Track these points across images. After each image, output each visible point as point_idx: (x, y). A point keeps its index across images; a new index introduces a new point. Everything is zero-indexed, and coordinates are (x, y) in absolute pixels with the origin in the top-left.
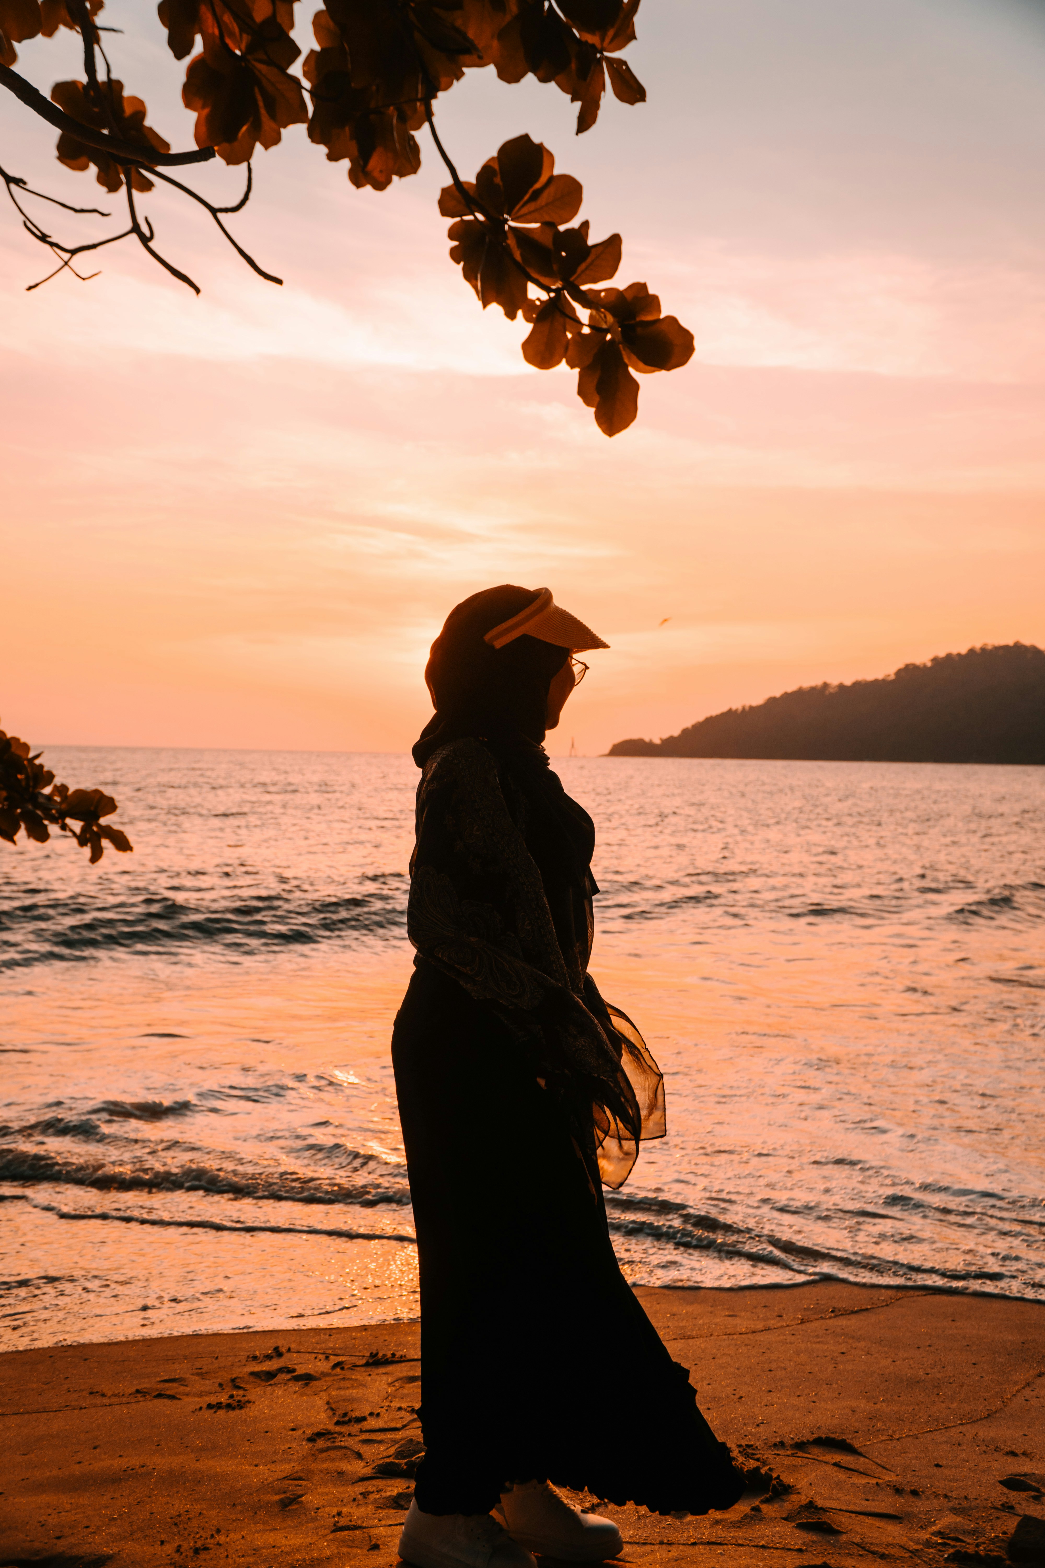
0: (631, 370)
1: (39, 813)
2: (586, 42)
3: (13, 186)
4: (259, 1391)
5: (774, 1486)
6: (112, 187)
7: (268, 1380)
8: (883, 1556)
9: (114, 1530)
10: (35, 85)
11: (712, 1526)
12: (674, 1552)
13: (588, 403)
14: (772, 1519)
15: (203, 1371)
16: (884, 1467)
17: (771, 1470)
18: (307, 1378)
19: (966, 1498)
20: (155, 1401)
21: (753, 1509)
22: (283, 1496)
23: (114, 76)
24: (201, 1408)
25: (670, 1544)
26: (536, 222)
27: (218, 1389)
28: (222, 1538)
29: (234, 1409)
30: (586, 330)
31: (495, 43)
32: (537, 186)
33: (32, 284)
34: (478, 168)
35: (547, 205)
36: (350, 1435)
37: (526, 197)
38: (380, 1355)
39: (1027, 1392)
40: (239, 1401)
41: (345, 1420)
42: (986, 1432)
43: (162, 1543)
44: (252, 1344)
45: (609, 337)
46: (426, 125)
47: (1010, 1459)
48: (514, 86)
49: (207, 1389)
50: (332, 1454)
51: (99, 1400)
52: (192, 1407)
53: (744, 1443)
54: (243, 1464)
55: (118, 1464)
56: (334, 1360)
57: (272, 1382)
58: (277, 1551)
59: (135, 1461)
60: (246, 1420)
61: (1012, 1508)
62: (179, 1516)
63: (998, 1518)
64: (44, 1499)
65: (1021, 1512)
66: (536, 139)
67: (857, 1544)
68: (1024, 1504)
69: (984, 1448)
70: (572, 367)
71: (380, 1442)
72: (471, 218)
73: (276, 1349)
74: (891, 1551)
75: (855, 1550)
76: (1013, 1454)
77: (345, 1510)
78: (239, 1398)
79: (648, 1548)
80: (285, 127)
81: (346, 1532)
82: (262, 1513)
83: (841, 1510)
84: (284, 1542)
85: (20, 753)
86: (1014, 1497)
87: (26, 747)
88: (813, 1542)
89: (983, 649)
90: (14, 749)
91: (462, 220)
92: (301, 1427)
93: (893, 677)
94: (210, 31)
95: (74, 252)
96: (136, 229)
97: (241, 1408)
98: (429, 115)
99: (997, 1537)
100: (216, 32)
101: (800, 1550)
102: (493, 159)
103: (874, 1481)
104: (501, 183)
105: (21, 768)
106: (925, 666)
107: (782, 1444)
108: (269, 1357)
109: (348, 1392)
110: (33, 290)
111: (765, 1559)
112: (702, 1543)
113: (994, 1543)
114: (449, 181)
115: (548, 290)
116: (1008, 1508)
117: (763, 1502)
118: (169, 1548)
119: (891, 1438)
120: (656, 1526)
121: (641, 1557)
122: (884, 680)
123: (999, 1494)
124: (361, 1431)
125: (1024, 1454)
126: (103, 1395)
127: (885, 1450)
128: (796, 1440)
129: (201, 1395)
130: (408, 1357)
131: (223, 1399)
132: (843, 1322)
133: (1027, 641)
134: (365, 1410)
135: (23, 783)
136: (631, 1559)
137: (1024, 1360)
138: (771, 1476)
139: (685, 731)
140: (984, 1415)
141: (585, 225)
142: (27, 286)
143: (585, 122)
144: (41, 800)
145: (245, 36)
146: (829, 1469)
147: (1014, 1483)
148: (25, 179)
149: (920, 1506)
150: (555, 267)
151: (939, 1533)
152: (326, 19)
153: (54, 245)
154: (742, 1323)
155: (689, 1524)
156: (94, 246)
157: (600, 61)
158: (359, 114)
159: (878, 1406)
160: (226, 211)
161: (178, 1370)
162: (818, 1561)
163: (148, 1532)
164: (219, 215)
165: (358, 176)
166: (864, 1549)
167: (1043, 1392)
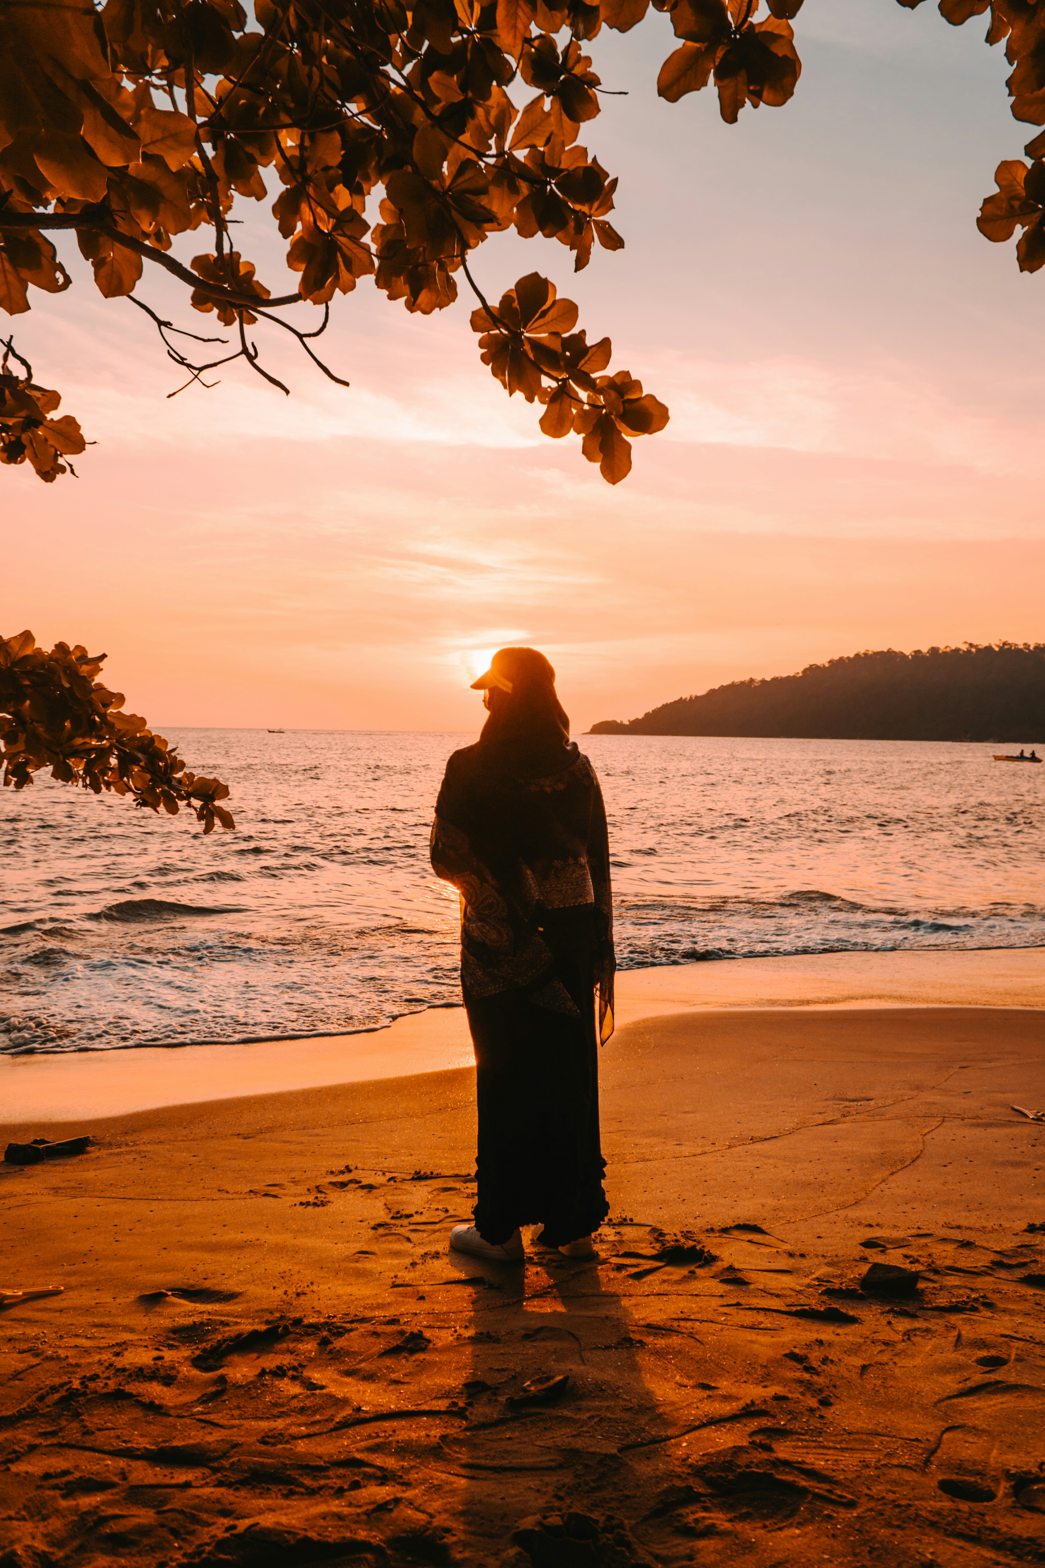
0: (623, 435)
1: (173, 792)
2: (579, 210)
3: (163, 327)
4: (336, 1194)
5: (705, 1257)
6: (228, 322)
7: (342, 1188)
8: (778, 1296)
9: (241, 1277)
10: (179, 261)
11: (661, 1284)
13: (593, 460)
14: (703, 1278)
15: (296, 1180)
16: (782, 1241)
17: (703, 1246)
18: (370, 1187)
19: (836, 1255)
20: (263, 1198)
21: (690, 1272)
23: (234, 250)
24: (295, 1205)
25: (630, 1296)
26: (545, 333)
27: (307, 1193)
28: (315, 1288)
29: (318, 1206)
30: (586, 406)
31: (514, 213)
32: (544, 308)
33: (171, 393)
34: (501, 296)
35: (553, 320)
36: (401, 1226)
37: (537, 316)
38: (422, 1173)
39: (883, 1186)
40: (322, 1201)
41: (398, 1216)
42: (854, 1213)
43: (274, 1288)
44: (330, 1162)
45: (603, 411)
47: (868, 1229)
48: (530, 239)
49: (299, 1192)
50: (390, 1238)
51: (225, 1195)
52: (290, 1204)
53: (685, 1230)
54: (327, 1242)
55: (240, 1237)
56: (389, 1175)
57: (345, 1189)
58: (353, 1298)
59: (251, 1236)
60: (327, 1214)
61: (866, 1259)
62: (285, 1272)
63: (856, 1266)
64: (193, 1254)
65: (871, 1261)
66: (543, 276)
67: (761, 1290)
68: (874, 1256)
69: (851, 1224)
70: (580, 435)
71: (424, 1231)
72: (497, 332)
73: (347, 1167)
74: (785, 1292)
75: (760, 1293)
76: (870, 1226)
77: (399, 1274)
78: (322, 1199)
80: (358, 278)
81: (401, 1288)
82: (341, 1274)
83: (751, 1270)
84: (358, 1292)
85: (161, 747)
86: (868, 1252)
88: (731, 1290)
89: (866, 654)
91: (490, 334)
92: (367, 1220)
93: (800, 675)
94: (307, 219)
95: (200, 369)
96: (245, 351)
97: (324, 1205)
98: (463, 262)
99: (854, 1277)
100: (312, 219)
101: (722, 1296)
102: (512, 290)
103: (775, 1250)
104: (518, 307)
105: (162, 758)
106: (824, 666)
107: (712, 1230)
108: (342, 1172)
109: (399, 1198)
110: (172, 398)
111: (697, 1302)
112: (653, 1295)
113: (852, 1281)
114: (479, 305)
115: (557, 380)
116: (864, 1259)
117: (697, 1267)
118: (280, 1291)
119: (789, 1222)
120: (621, 1285)
121: (610, 1304)
122: (794, 677)
123: (858, 1252)
124: (410, 1224)
125: (878, 1225)
126: (227, 1192)
127: (784, 1230)
128: (722, 1226)
129: (295, 1196)
130: (443, 1174)
131: (311, 1199)
132: (758, 1146)
133: (896, 649)
134: (411, 1210)
135: (164, 769)
137: (882, 1165)
138: (704, 1251)
139: (647, 715)
140: (853, 1203)
141: (583, 332)
142: (167, 395)
143: (581, 263)
145: (331, 220)
146: (745, 1244)
147: (869, 1244)
148: (171, 322)
149: (804, 1263)
150: (561, 363)
151: (817, 1279)
152: (389, 204)
153: (189, 366)
154: (686, 1150)
155: (644, 1283)
156: (215, 365)
157: (589, 222)
158: (410, 267)
159: (780, 1202)
160: (309, 335)
161: (278, 1178)
162: (734, 1302)
163: (264, 1281)
164: (305, 339)
165: (412, 306)
166: (765, 1292)
167: (893, 1185)
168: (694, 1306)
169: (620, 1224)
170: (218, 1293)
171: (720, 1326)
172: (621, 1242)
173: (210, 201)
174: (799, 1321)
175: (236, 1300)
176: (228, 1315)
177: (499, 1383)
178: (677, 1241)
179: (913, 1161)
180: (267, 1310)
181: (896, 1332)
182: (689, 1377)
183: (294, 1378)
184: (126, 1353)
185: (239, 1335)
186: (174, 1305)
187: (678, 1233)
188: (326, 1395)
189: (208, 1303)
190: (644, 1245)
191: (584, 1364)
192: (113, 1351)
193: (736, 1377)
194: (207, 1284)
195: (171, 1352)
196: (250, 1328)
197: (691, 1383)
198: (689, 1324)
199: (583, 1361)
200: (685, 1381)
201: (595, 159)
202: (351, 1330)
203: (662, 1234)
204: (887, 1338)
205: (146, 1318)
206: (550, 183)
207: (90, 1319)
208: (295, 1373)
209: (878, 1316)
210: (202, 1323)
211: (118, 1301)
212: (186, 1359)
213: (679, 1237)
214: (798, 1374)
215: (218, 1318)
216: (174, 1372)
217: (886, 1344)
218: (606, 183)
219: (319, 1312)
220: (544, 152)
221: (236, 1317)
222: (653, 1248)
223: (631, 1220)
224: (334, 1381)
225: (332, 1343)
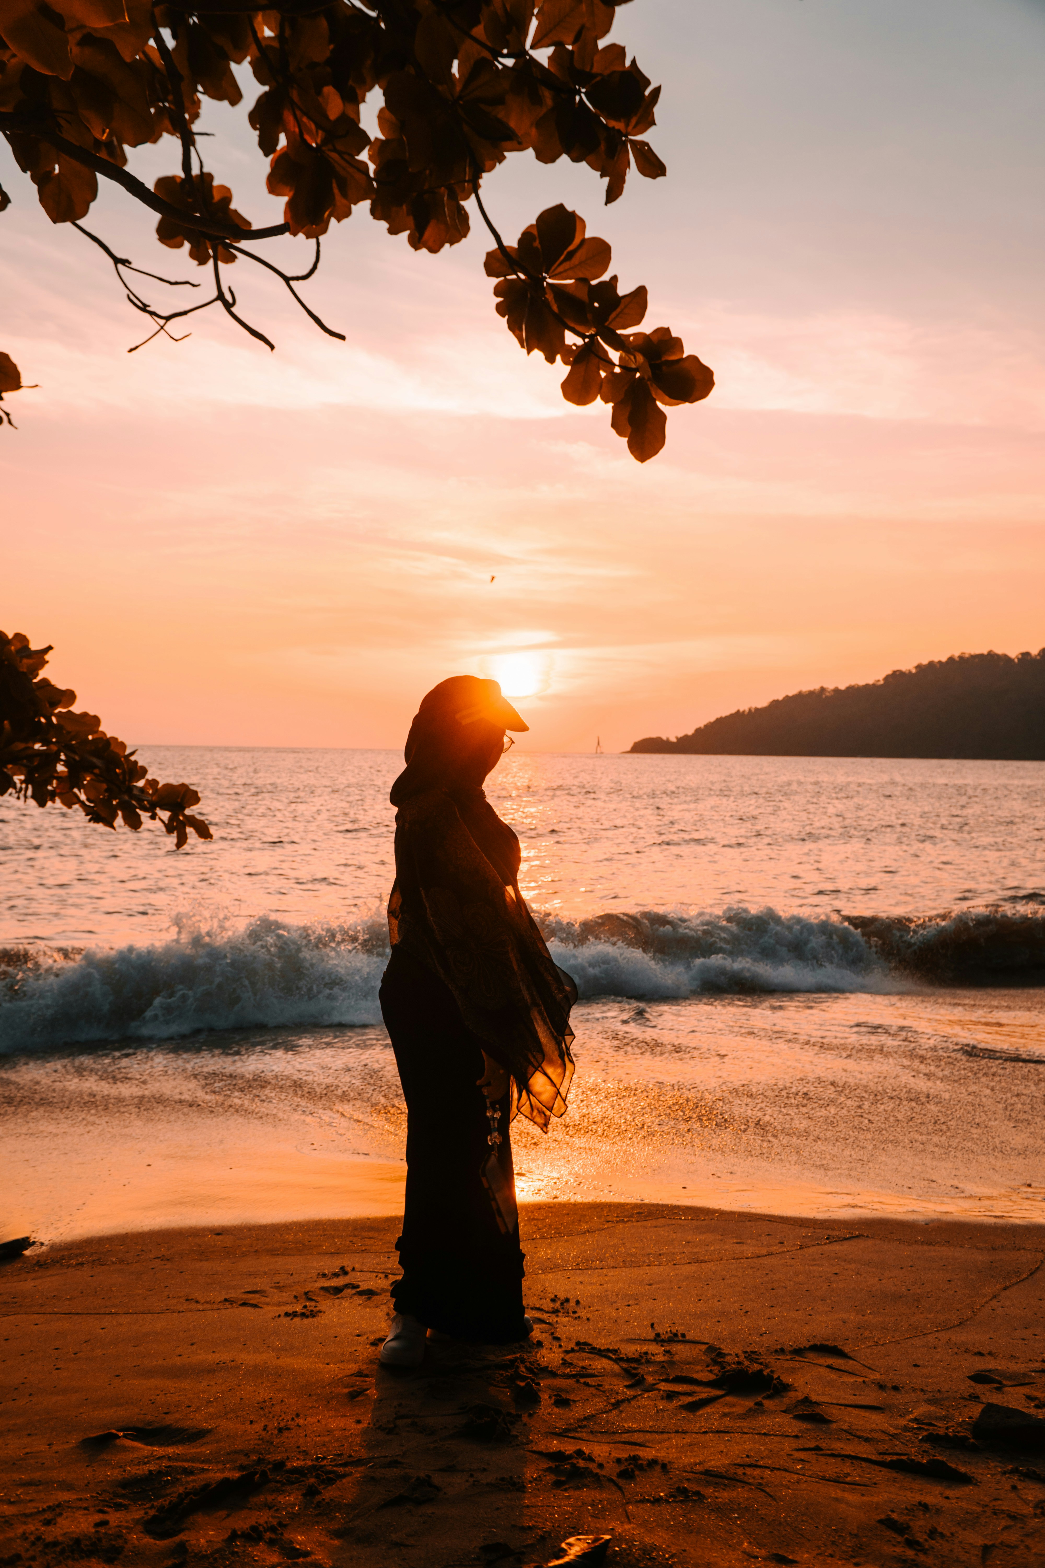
0: (659, 404)
1: (134, 802)
2: (614, 128)
3: (120, 266)
4: (328, 1303)
5: (775, 1385)
6: (202, 262)
7: (335, 1294)
8: (867, 1440)
9: (211, 1410)
10: (141, 180)
11: (721, 1418)
12: (688, 1439)
13: (620, 433)
14: (773, 1412)
15: (281, 1285)
16: (870, 1368)
17: (772, 1371)
18: (370, 1293)
19: (939, 1391)
20: (241, 1308)
21: (756, 1404)
22: (351, 1389)
23: (205, 170)
24: (279, 1316)
25: (684, 1432)
26: (571, 279)
27: (294, 1301)
28: (301, 1421)
29: (307, 1317)
30: (617, 370)
31: (534, 132)
32: (572, 247)
33: (133, 346)
34: (519, 236)
35: (580, 263)
37: (562, 258)
39: (994, 1303)
40: (312, 1311)
42: (960, 1337)
43: (251, 1422)
44: (322, 1264)
45: (638, 375)
46: (473, 196)
47: (977, 1358)
48: (550, 165)
49: (284, 1300)
51: (193, 1306)
52: (272, 1315)
53: (749, 1349)
54: (316, 1362)
55: (212, 1358)
57: (339, 1296)
58: (346, 1434)
59: (226, 1357)
60: (318, 1327)
61: (978, 1397)
62: (265, 1402)
63: (965, 1406)
64: (153, 1382)
65: (985, 1401)
66: (569, 208)
67: (845, 1431)
68: (988, 1394)
69: (956, 1350)
70: (606, 402)
72: (514, 277)
73: (342, 1268)
74: (875, 1435)
75: (844, 1435)
76: (980, 1354)
78: (312, 1308)
79: (665, 1436)
80: (355, 204)
82: (334, 1403)
83: (832, 1404)
85: (117, 750)
86: (979, 1388)
87: (123, 746)
88: (807, 1430)
89: (961, 658)
90: (112, 747)
91: (506, 279)
92: (365, 1333)
93: (882, 682)
94: (291, 130)
95: (168, 318)
96: (220, 297)
97: (314, 1316)
98: (475, 188)
99: (963, 1421)
100: (297, 130)
101: (796, 1437)
102: (531, 226)
103: (861, 1380)
104: (539, 246)
105: (119, 765)
106: (910, 672)
107: (782, 1351)
108: (336, 1275)
110: (134, 352)
111: (767, 1444)
112: (712, 1432)
113: (961, 1426)
114: (494, 246)
115: (583, 336)
116: (974, 1398)
117: (765, 1398)
118: (258, 1427)
119: (877, 1344)
120: (672, 1418)
121: (660, 1443)
122: (874, 685)
123: (967, 1387)
125: (990, 1354)
126: (197, 1302)
127: (871, 1354)
128: (795, 1346)
129: (279, 1304)
131: (298, 1308)
132: (837, 1247)
135: (121, 777)
136: (651, 1445)
137: (992, 1277)
138: (772, 1377)
139: (698, 731)
140: (956, 1323)
141: (614, 279)
142: (128, 349)
143: (613, 194)
144: (136, 792)
145: (320, 132)
146: (822, 1370)
147: (980, 1378)
148: (130, 260)
149: (899, 1399)
150: (589, 316)
151: (916, 1420)
152: (387, 114)
153: (152, 314)
154: (749, 1249)
155: (701, 1416)
156: (185, 313)
157: (625, 143)
158: (415, 194)
159: (865, 1318)
160: (297, 278)
161: (260, 1283)
162: (812, 1445)
163: (239, 1413)
164: (292, 283)
165: (416, 243)
166: (851, 1434)
167: (1008, 1303)
168: (762, 1448)
169: (670, 1341)
170: (182, 1431)
171: (796, 1476)
172: (672, 1363)
173: (173, 107)
174: (895, 1475)
175: (204, 1440)
176: (192, 1460)
177: (525, 1547)
178: (739, 1363)
179: (1032, 1274)
180: (242, 1451)
181: (1026, 1502)
182: (760, 1546)
183: (271, 1543)
184: (59, 1520)
185: (206, 1486)
186: (125, 1449)
187: (740, 1353)
188: (311, 1564)
189: (169, 1445)
190: (699, 1368)
191: (630, 1522)
192: (42, 1518)
193: (819, 1547)
194: (169, 1420)
195: (118, 1515)
196: (220, 1476)
197: (763, 1552)
198: (757, 1472)
199: (628, 1517)
200: (756, 1551)
201: (634, 62)
202: (344, 1476)
203: (721, 1354)
204: (1013, 1509)
205: (90, 1469)
206: (579, 93)
207: (16, 1476)
208: (273, 1536)
209: (998, 1477)
210: (160, 1472)
211: (55, 1448)
212: (137, 1522)
213: (742, 1358)
214: (898, 1550)
215: (180, 1464)
216: (120, 1542)
217: (1013, 1517)
218: (647, 93)
219: (306, 1453)
220: (572, 52)
221: (203, 1462)
222: (711, 1371)
223: (683, 1335)
224: (321, 1544)
225: (320, 1493)
